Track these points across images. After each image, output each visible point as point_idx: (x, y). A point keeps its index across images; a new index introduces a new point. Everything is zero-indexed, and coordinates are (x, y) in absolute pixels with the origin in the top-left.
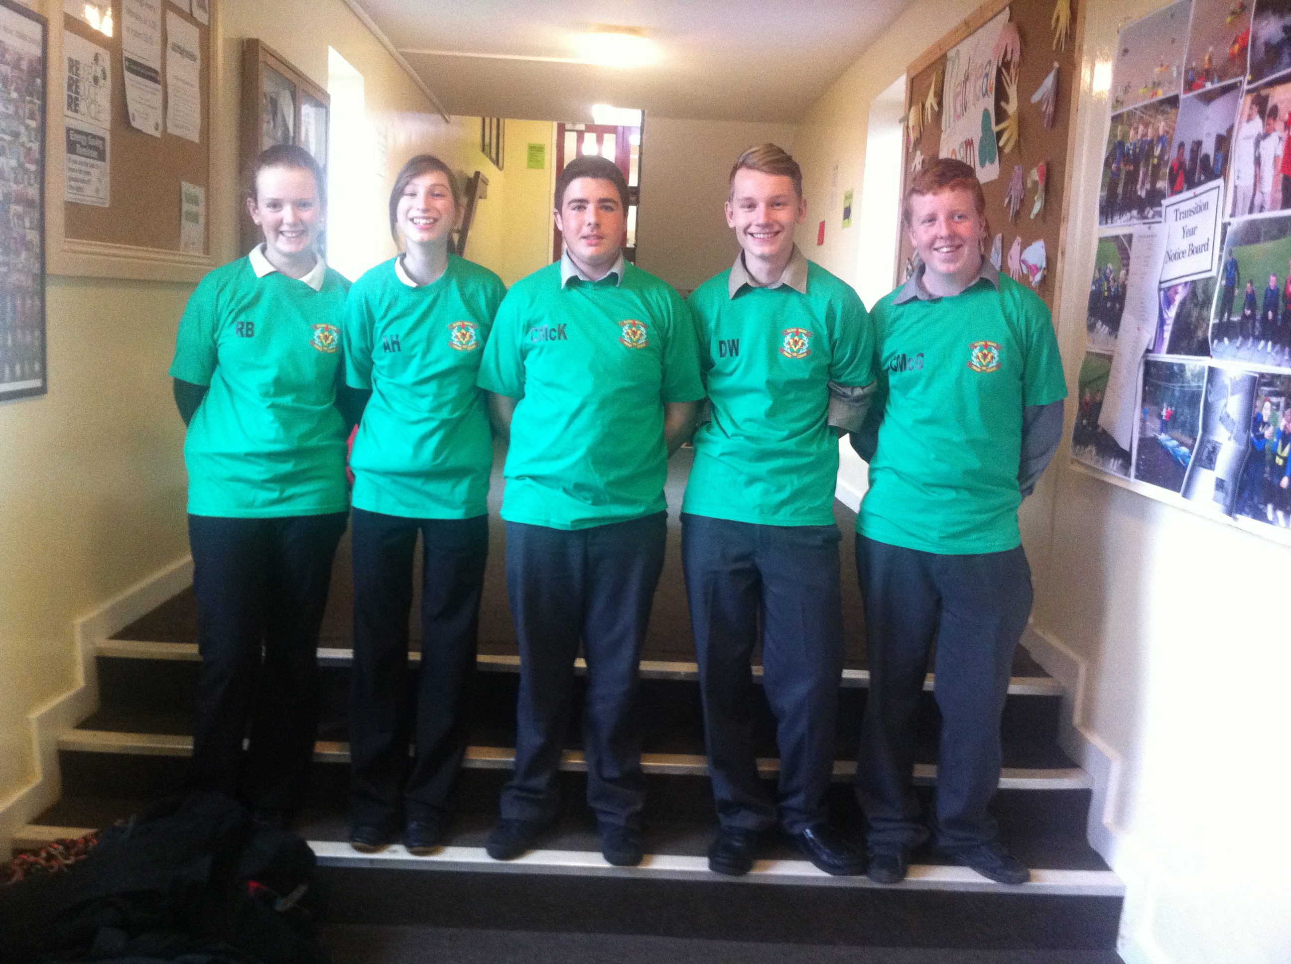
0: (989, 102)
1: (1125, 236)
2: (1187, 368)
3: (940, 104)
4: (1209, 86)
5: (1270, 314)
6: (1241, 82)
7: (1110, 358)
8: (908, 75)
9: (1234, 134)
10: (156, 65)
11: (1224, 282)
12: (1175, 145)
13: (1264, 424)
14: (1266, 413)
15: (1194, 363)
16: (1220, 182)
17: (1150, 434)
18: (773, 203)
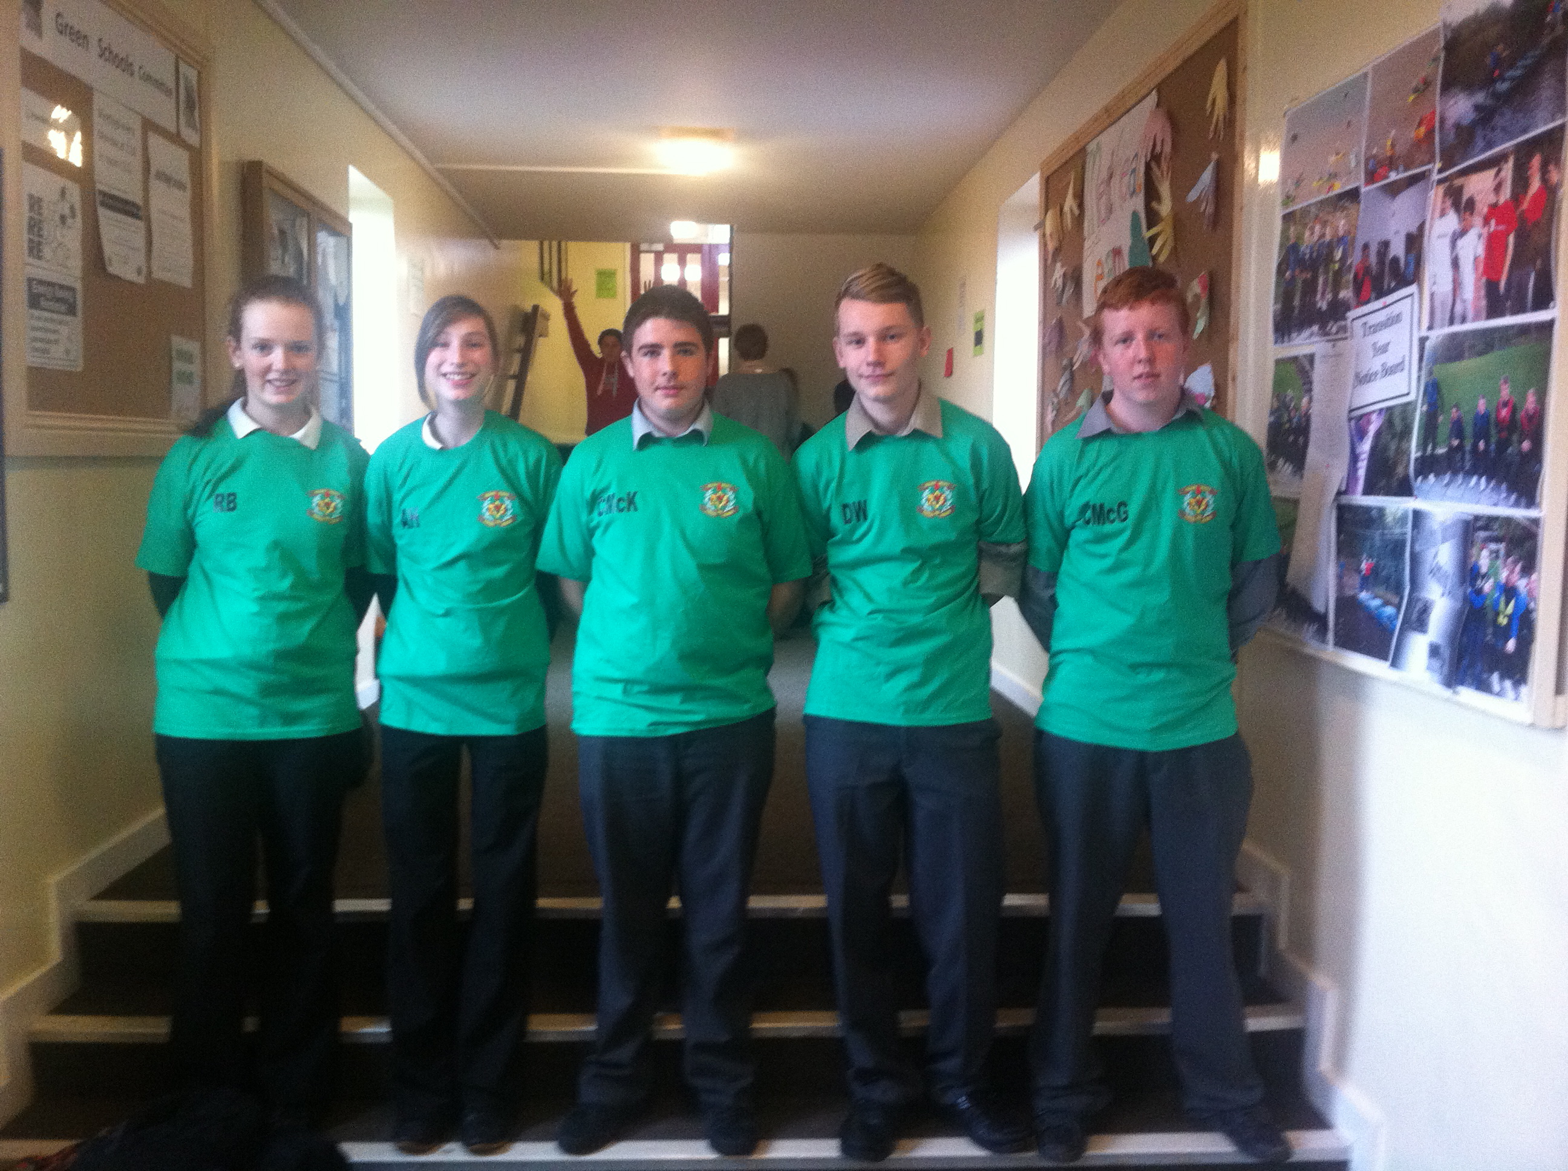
0: (1138, 203)
1: (1305, 356)
2: (1388, 511)
3: (1081, 205)
4: (1393, 176)
5: (1482, 445)
6: (1430, 171)
7: (1296, 503)
8: (1042, 173)
9: (1427, 232)
10: (137, 198)
11: (1425, 408)
12: (1359, 245)
13: (1484, 576)
14: (1484, 561)
15: (1395, 506)
16: (1413, 288)
17: (1349, 592)
18: (886, 335)
